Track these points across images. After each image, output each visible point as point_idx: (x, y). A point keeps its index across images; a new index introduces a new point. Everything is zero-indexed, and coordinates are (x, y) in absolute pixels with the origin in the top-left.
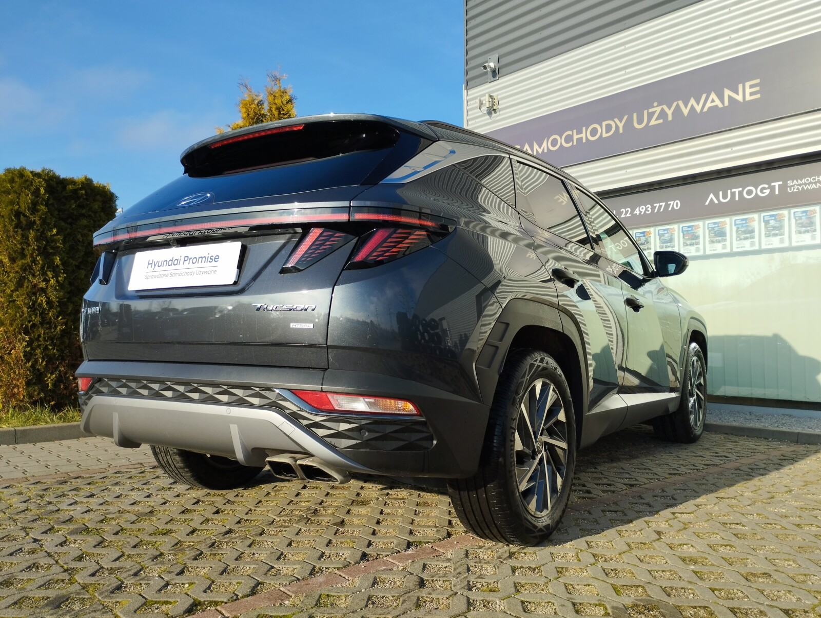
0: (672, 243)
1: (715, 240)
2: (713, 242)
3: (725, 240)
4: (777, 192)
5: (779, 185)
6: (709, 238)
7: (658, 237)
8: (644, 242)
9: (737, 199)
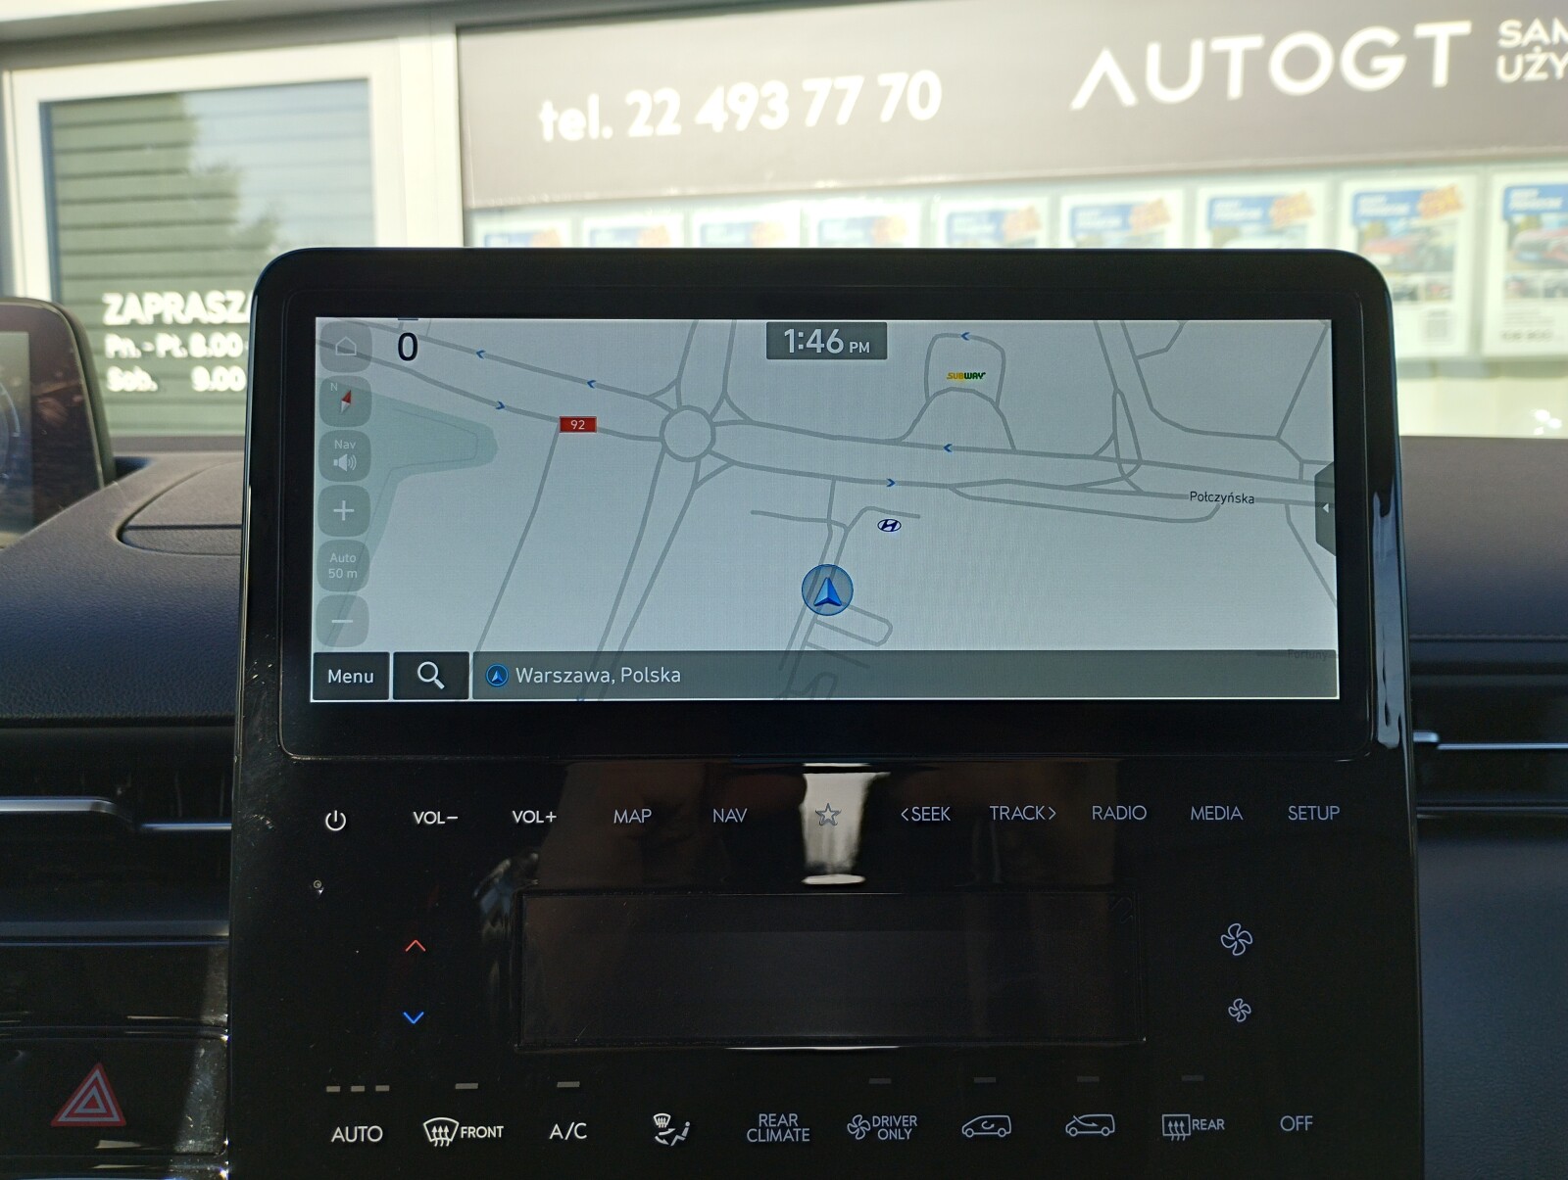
4: (1440, 77)
5: (1455, 42)
9: (1235, 90)
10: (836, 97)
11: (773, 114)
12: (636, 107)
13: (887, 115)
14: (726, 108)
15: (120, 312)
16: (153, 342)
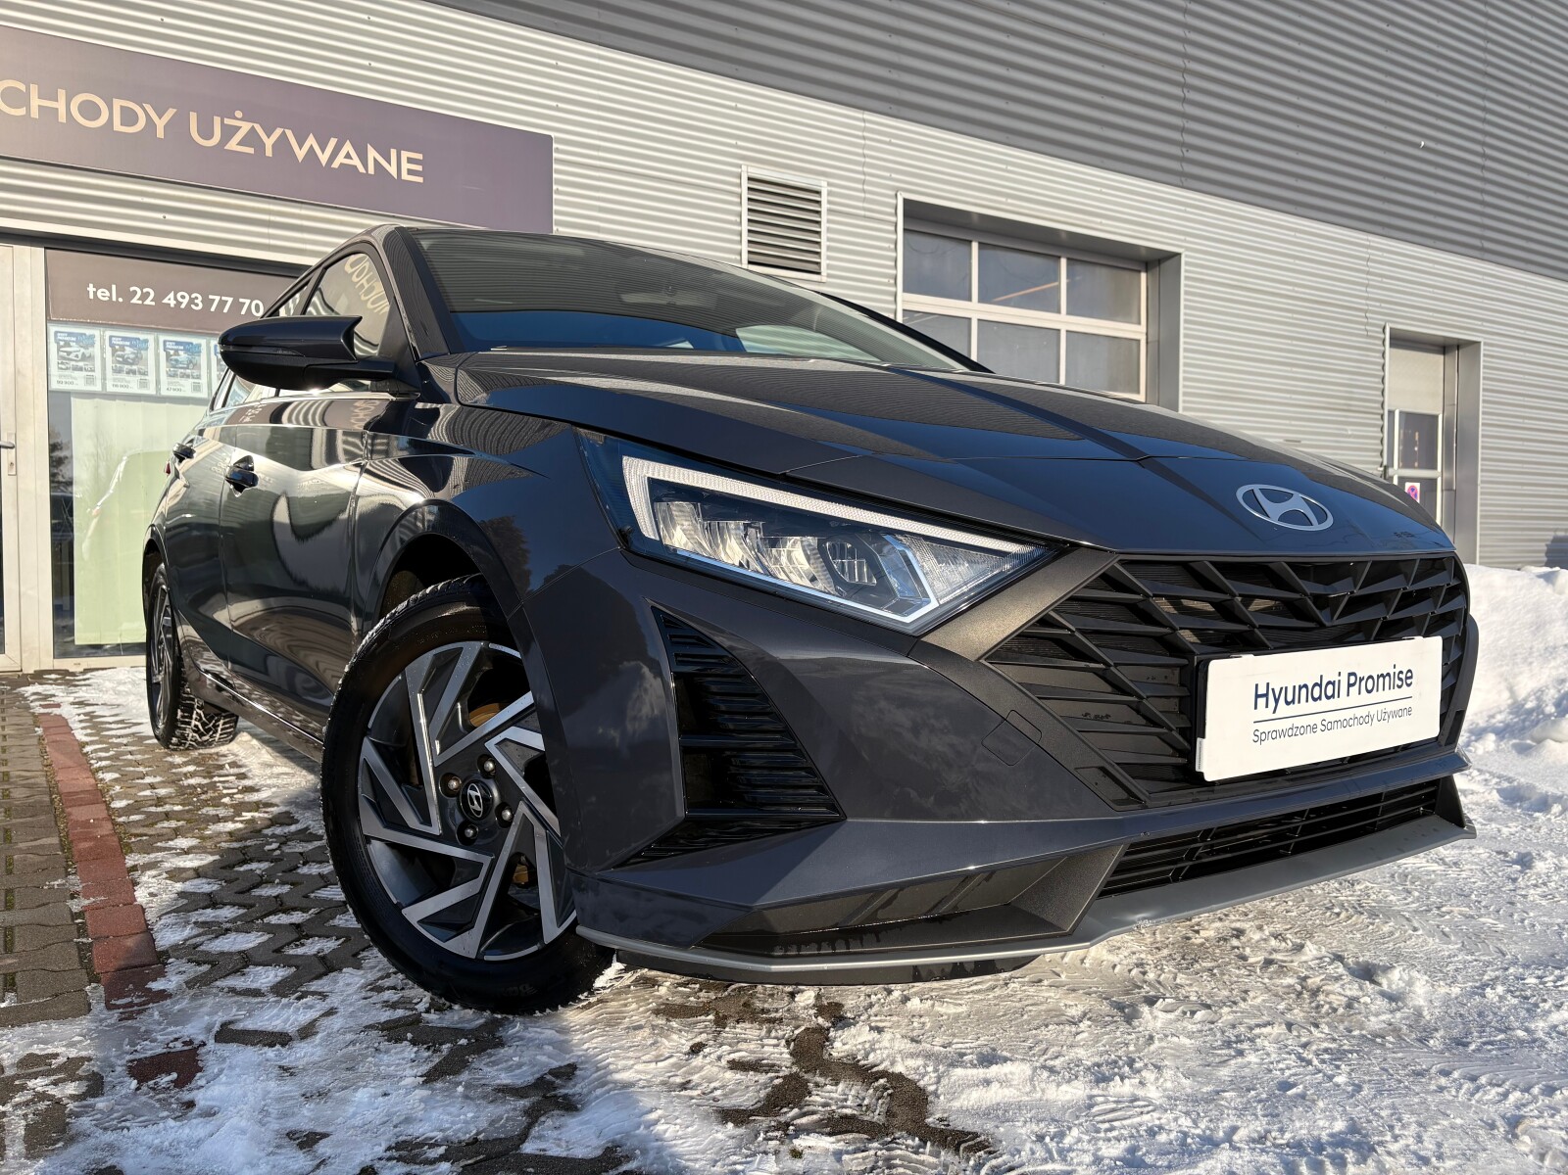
10: (222, 303)
11: (197, 305)
12: (135, 292)
13: (243, 312)
14: (176, 299)
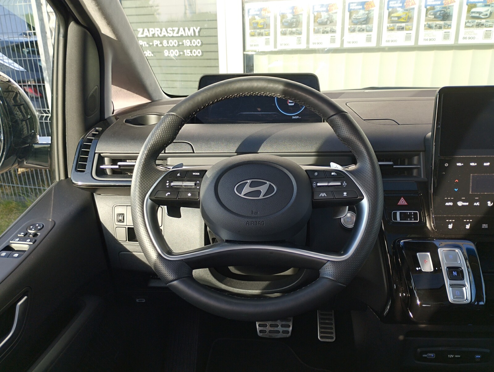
0: (370, 25)
1: (434, 25)
2: (430, 27)
3: (449, 26)
6: (426, 20)
7: (347, 14)
8: (326, 20)
15: (143, 34)
16: (153, 42)
